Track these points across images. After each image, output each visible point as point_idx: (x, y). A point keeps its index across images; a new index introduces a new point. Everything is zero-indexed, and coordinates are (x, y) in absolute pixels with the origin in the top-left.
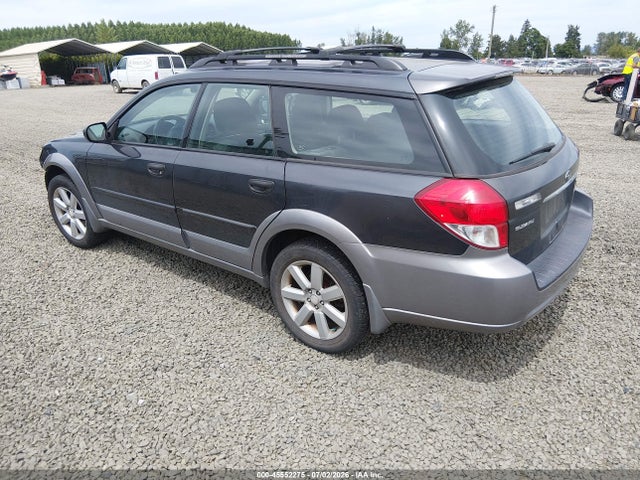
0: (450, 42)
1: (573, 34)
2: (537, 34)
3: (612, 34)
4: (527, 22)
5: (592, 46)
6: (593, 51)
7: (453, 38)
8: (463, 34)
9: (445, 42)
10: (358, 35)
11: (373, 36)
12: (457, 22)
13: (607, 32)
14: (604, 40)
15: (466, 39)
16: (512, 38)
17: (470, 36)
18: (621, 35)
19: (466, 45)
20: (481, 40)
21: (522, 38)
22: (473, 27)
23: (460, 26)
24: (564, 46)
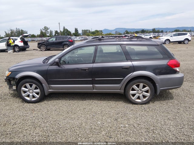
0: (43, 32)
1: (76, 30)
2: (67, 30)
3: (85, 30)
4: (64, 27)
5: (81, 33)
6: (81, 34)
7: (44, 31)
8: (47, 30)
9: (42, 32)
10: (11, 30)
11: (17, 30)
12: (44, 27)
13: (84, 30)
14: (83, 32)
15: (48, 31)
16: (61, 31)
17: (49, 31)
18: (87, 30)
19: (48, 33)
20: (52, 32)
21: (64, 31)
22: (49, 28)
23: (45, 28)
24: (75, 33)
